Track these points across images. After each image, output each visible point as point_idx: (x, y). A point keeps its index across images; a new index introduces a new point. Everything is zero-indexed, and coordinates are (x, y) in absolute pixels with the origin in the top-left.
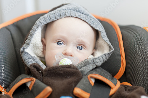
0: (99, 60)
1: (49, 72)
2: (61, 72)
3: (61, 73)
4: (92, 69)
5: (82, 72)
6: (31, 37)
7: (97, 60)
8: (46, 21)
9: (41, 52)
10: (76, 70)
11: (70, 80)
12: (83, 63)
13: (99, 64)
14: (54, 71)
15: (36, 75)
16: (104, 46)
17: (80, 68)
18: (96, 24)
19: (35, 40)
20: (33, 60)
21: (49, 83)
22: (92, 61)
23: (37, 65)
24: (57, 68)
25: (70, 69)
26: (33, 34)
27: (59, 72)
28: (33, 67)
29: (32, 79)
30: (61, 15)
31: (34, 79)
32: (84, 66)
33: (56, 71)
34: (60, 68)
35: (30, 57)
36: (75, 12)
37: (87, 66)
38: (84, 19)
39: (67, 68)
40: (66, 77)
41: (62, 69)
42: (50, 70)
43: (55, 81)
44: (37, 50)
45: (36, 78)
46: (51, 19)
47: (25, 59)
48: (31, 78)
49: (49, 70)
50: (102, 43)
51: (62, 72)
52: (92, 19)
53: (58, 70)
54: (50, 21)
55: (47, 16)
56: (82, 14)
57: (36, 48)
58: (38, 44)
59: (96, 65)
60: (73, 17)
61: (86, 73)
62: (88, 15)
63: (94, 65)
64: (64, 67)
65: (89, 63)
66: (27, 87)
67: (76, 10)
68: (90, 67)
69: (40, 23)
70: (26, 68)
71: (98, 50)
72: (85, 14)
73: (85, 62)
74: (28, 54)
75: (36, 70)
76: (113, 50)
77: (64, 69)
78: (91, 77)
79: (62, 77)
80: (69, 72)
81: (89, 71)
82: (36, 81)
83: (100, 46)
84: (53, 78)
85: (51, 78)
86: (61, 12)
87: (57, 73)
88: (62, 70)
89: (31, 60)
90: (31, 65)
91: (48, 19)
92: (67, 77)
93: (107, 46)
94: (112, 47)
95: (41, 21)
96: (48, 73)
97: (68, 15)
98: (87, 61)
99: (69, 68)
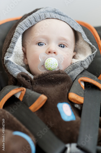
0: (86, 63)
1: (39, 79)
2: (51, 78)
3: (52, 80)
4: (80, 72)
5: (71, 76)
6: (13, 45)
7: (85, 63)
8: (27, 26)
9: (22, 60)
10: (65, 75)
11: (62, 85)
12: (71, 67)
13: (87, 66)
14: (44, 78)
15: (26, 84)
16: (85, 48)
17: (69, 73)
18: (76, 25)
19: (17, 48)
20: (19, 69)
21: (42, 91)
22: (80, 65)
23: (25, 74)
24: (47, 75)
25: (60, 75)
26: (16, 42)
27: (49, 79)
28: (21, 77)
29: (23, 89)
30: (41, 17)
31: (25, 89)
32: (72, 70)
33: (46, 78)
34: (50, 74)
35: (15, 67)
36: (54, 14)
37: (75, 70)
38: (64, 20)
39: (57, 74)
40: (57, 83)
41: (52, 75)
42: (41, 78)
43: (47, 89)
44: (18, 59)
45: (26, 87)
46: (31, 23)
47: (11, 68)
48: (21, 88)
49: (39, 78)
50: (83, 45)
51: (53, 78)
52: (71, 20)
53: (49, 77)
54: (31, 26)
55: (26, 21)
56: (61, 16)
57: (18, 56)
58: (20, 52)
59: (84, 68)
60: (53, 18)
61: (76, 77)
62: (67, 17)
63: (82, 68)
64: (54, 73)
65: (77, 67)
66: (17, 98)
67: (55, 12)
68: (78, 71)
69: (21, 29)
70: (11, 79)
71: (78, 53)
72: (64, 16)
73: (74, 66)
74: (13, 63)
75: (24, 79)
76: (97, 50)
77: (54, 75)
78: (82, 81)
79: (53, 83)
80: (60, 78)
81: (77, 75)
82: (26, 90)
83: (80, 49)
84: (44, 85)
85: (42, 86)
86: (40, 15)
87: (47, 80)
88: (52, 77)
89: (17, 70)
90: (19, 75)
91: (29, 24)
92: (59, 83)
93: (88, 47)
94: (95, 47)
95: (22, 27)
96: (38, 81)
97: (48, 17)
98: (75, 64)
99: (58, 73)
